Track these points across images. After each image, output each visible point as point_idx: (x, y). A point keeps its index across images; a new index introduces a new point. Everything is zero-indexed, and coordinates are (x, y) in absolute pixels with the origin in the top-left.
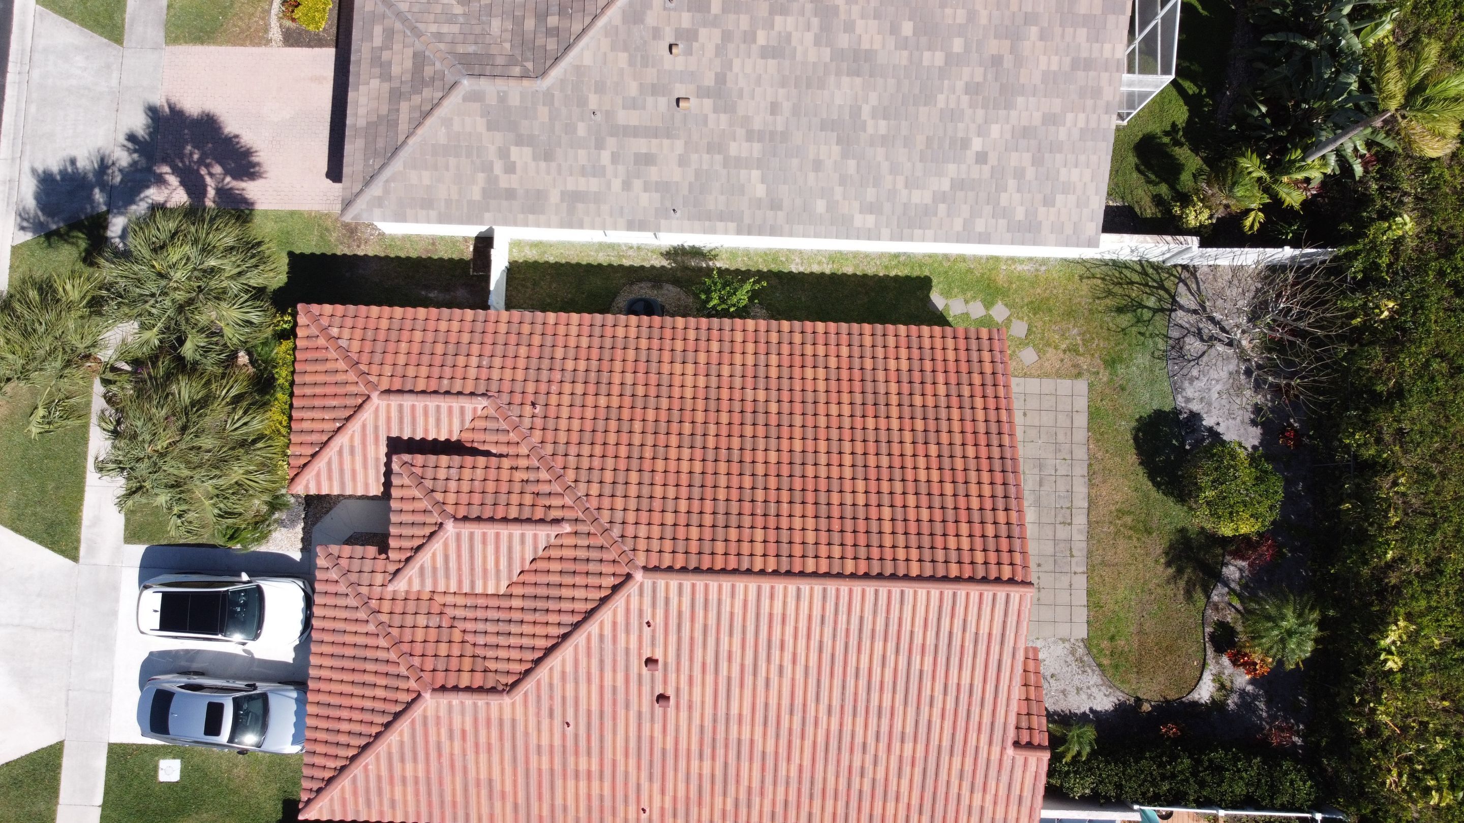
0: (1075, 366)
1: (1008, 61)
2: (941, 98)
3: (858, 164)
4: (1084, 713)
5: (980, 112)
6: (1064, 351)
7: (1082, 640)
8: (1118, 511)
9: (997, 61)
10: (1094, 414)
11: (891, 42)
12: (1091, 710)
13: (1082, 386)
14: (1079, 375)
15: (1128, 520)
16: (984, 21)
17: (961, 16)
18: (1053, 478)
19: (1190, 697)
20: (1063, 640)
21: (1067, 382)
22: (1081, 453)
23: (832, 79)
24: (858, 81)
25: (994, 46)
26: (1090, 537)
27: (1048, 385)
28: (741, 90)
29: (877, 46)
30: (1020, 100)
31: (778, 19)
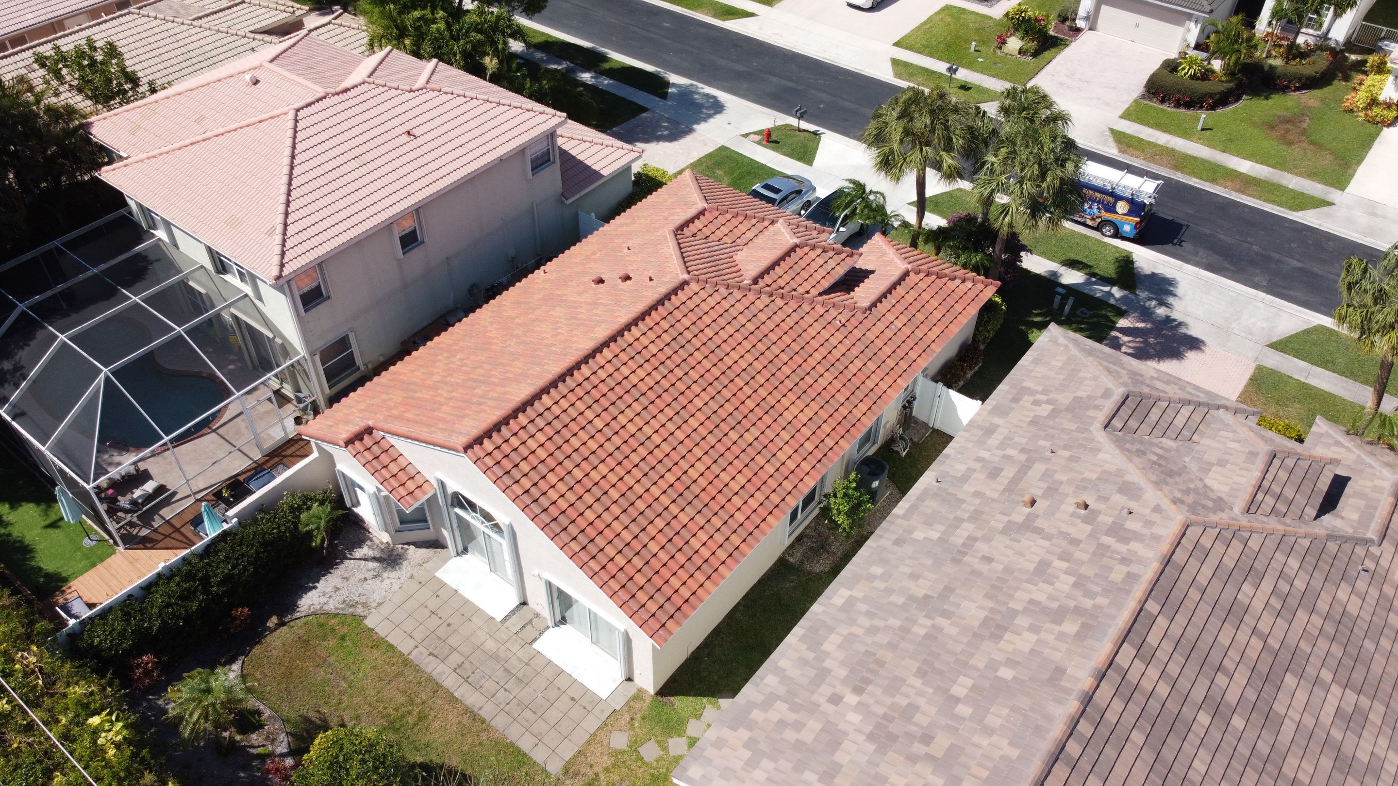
0: (576, 775)
1: (919, 748)
2: (918, 683)
3: (896, 606)
4: (318, 582)
5: (880, 710)
6: (597, 774)
7: (365, 617)
8: (425, 717)
9: (927, 739)
10: (520, 758)
11: (1000, 657)
12: (315, 588)
13: (555, 767)
14: (566, 771)
15: (411, 720)
16: (976, 739)
17: (993, 720)
18: (502, 684)
19: (240, 663)
20: (379, 604)
21: (568, 756)
22: (499, 722)
23: (991, 605)
24: (976, 623)
25: (942, 742)
26: (430, 679)
27: (580, 738)
28: (1018, 541)
29: (1002, 644)
30: (871, 747)
31: (1072, 580)
